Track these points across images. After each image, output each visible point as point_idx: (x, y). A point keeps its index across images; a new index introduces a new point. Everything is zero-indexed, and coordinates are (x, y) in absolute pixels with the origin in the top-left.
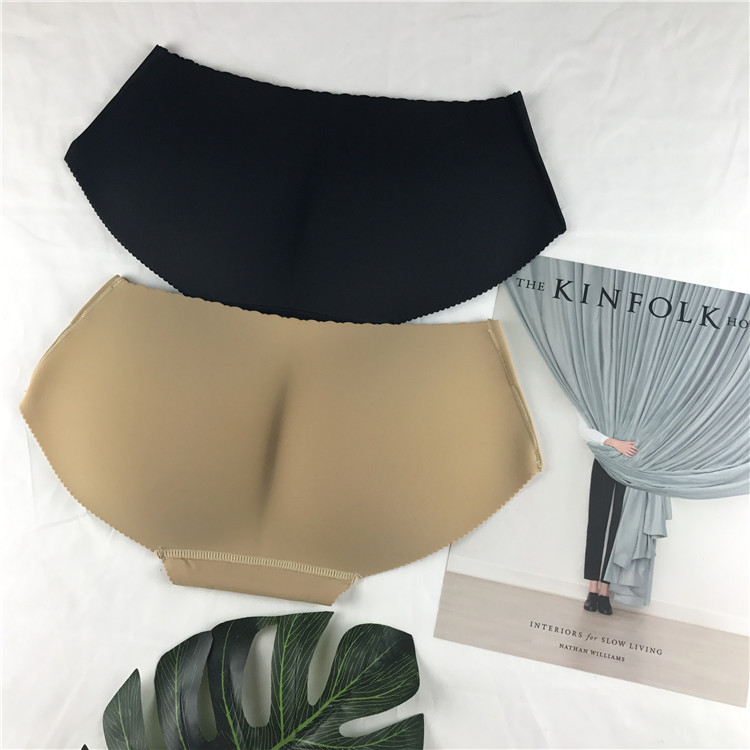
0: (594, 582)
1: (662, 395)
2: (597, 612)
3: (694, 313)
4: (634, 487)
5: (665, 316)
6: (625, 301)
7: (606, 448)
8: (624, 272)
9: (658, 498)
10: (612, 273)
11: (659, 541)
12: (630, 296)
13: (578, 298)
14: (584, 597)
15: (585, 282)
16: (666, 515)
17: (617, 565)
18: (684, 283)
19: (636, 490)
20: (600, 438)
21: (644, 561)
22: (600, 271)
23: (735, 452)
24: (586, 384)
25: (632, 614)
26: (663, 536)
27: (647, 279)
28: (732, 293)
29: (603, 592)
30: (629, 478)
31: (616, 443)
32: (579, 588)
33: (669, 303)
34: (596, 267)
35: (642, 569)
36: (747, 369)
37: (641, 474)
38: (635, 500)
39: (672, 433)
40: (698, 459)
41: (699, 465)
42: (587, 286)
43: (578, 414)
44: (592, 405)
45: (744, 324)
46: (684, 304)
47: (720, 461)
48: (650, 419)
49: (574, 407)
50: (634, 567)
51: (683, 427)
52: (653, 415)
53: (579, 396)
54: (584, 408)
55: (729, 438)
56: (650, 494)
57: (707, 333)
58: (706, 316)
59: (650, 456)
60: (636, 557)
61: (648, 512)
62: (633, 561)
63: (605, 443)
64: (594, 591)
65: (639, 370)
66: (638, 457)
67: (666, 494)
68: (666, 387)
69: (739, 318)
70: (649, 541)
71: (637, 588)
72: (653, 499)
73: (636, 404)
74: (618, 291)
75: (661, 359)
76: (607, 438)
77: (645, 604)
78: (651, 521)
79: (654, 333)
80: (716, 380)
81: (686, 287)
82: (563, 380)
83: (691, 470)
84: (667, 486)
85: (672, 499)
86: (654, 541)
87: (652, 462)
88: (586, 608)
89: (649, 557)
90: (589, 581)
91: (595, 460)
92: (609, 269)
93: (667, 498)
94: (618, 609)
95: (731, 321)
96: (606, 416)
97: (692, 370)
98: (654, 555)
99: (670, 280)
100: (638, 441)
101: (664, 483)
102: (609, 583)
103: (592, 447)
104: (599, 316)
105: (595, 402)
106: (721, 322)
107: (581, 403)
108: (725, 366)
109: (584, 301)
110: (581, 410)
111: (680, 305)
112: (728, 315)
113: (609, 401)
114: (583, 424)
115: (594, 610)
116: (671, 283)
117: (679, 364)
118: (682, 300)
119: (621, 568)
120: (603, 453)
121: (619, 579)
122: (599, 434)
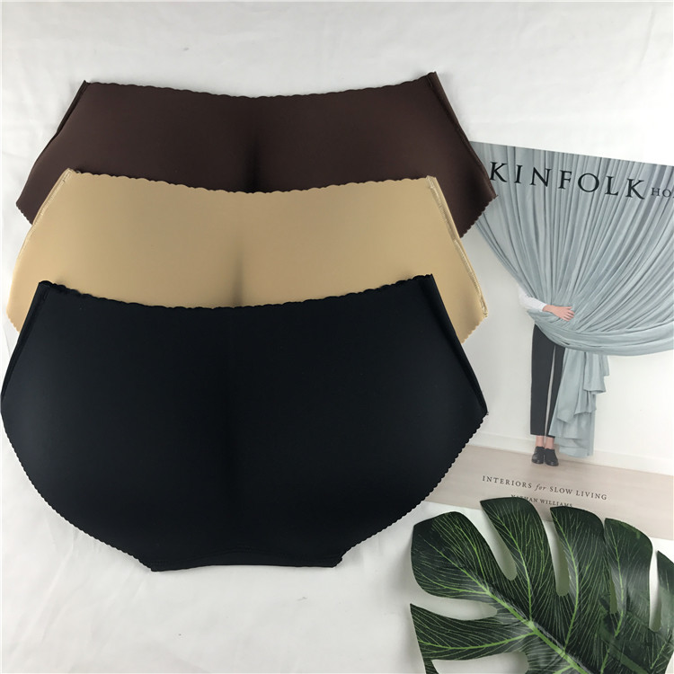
0: (540, 437)
1: (594, 261)
2: (544, 464)
3: (620, 186)
4: (573, 348)
5: (594, 190)
6: (555, 179)
7: (545, 314)
8: (553, 153)
9: (596, 357)
10: (542, 154)
11: (599, 396)
12: (560, 174)
13: (512, 179)
14: (532, 451)
15: (518, 163)
16: (604, 372)
17: (560, 420)
18: (610, 159)
19: (575, 351)
20: (539, 306)
21: (586, 415)
22: (531, 153)
23: (665, 311)
24: (523, 257)
25: (577, 464)
26: (602, 392)
27: (575, 158)
28: (655, 165)
29: (549, 444)
30: (567, 340)
31: (554, 309)
32: (526, 443)
33: (596, 178)
34: (528, 150)
35: (584, 423)
36: (671, 235)
37: (578, 336)
38: (574, 360)
39: (605, 297)
40: (630, 320)
41: (632, 324)
42: (520, 167)
43: (517, 285)
44: (529, 275)
45: (667, 194)
46: (610, 178)
47: (651, 319)
48: (584, 285)
49: (513, 278)
50: (576, 422)
51: (615, 292)
52: (587, 281)
53: (517, 268)
54: (523, 278)
55: (658, 298)
56: (587, 353)
57: (632, 205)
58: (631, 188)
59: (586, 318)
60: (578, 411)
61: (587, 370)
62: (575, 416)
63: (543, 310)
64: (540, 445)
65: (572, 241)
66: (575, 321)
67: (603, 352)
68: (598, 255)
69: (662, 188)
70: (589, 396)
71: (580, 440)
72: (591, 358)
73: (571, 273)
74: (549, 170)
75: (592, 230)
76: (545, 305)
77: (588, 455)
78: (590, 382)
79: (584, 206)
80: (644, 247)
81: (611, 162)
82: (502, 255)
83: (625, 329)
84: (604, 346)
85: (608, 357)
86: (594, 396)
87: (588, 324)
88: (534, 461)
89: (590, 411)
90: (535, 436)
91: (536, 326)
92: (540, 151)
93: (604, 356)
94: (563, 460)
95: (655, 192)
96: (543, 284)
97: (621, 238)
98: (594, 409)
99: (596, 158)
101: (600, 342)
102: (554, 437)
103: (532, 314)
105: (532, 273)
106: (645, 193)
107: (520, 275)
108: (651, 233)
109: (518, 181)
110: (520, 281)
111: (607, 179)
112: (652, 186)
113: (545, 270)
114: (522, 293)
115: (541, 463)
116: (598, 160)
117: (608, 234)
118: (608, 174)
119: (565, 423)
120: (542, 319)
121: (563, 432)
122: (538, 302)
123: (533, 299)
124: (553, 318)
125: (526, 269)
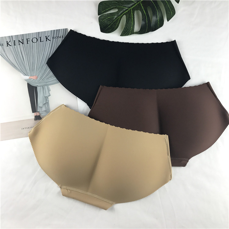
0: (35, 113)
1: (40, 62)
2: (38, 120)
3: (44, 39)
4: (39, 86)
5: (36, 42)
6: (25, 42)
7: (30, 79)
8: (23, 34)
9: (46, 87)
11: (49, 97)
12: (26, 40)
13: (13, 45)
15: (14, 40)
16: (49, 90)
18: (39, 32)
19: (40, 87)
20: (27, 77)
21: (47, 103)
22: (17, 36)
24: (21, 66)
26: (49, 96)
27: (29, 34)
28: (52, 31)
29: (38, 114)
30: (37, 85)
31: (32, 77)
32: (32, 116)
33: (37, 38)
34: (16, 35)
35: (46, 106)
37: (40, 83)
38: (40, 89)
42: (14, 41)
44: (23, 70)
46: (40, 37)
49: (19, 72)
50: (44, 106)
52: (39, 68)
54: (21, 71)
56: (43, 87)
57: (48, 43)
58: (47, 38)
59: (41, 77)
60: (44, 103)
61: (44, 91)
62: (44, 104)
64: (36, 115)
66: (38, 79)
67: (47, 85)
69: (55, 36)
70: (46, 98)
71: (46, 110)
72: (45, 87)
73: (35, 67)
74: (23, 40)
76: (29, 77)
78: (46, 93)
79: (35, 47)
81: (40, 33)
82: (14, 66)
84: (47, 83)
85: (49, 86)
86: (48, 98)
87: (42, 79)
88: (35, 120)
89: (47, 102)
91: (28, 83)
92: (19, 35)
95: (53, 38)
96: (28, 71)
98: (48, 101)
100: (37, 75)
102: (39, 112)
103: (26, 80)
104: (20, 48)
105: (24, 69)
106: (51, 39)
107: (21, 70)
109: (15, 45)
110: (21, 72)
112: (52, 36)
113: (27, 68)
114: (22, 75)
115: (37, 120)
116: (36, 33)
117: (43, 53)
118: (40, 36)
119: (41, 107)
120: (29, 81)
121: (41, 110)
122: (27, 76)
123: (26, 76)
124: (32, 80)
125: (22, 68)
